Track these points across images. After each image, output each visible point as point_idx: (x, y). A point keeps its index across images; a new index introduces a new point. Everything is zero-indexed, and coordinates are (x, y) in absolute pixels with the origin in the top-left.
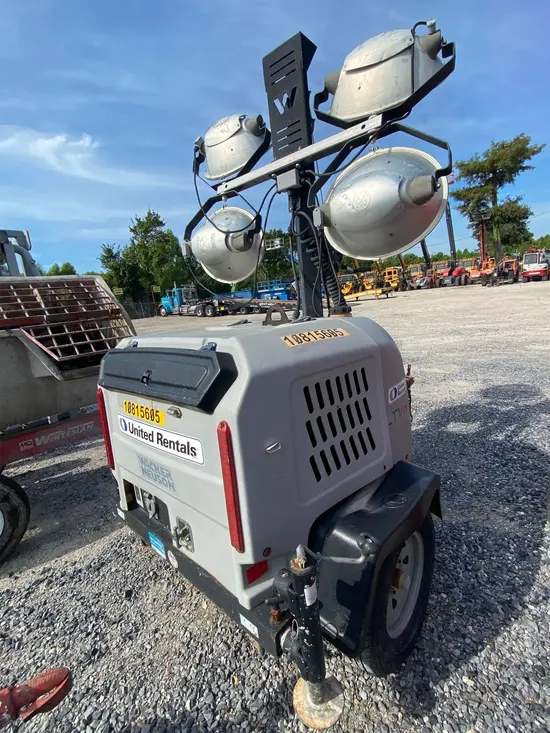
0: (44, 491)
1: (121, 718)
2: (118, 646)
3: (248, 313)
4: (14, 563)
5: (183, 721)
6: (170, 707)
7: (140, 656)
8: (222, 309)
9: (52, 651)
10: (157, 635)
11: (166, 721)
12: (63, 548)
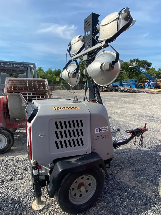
0: (23, 138)
1: (8, 195)
2: (16, 180)
3: (116, 92)
4: (8, 154)
5: (19, 201)
6: (18, 197)
7: (19, 184)
8: (106, 89)
9: (4, 176)
10: (26, 181)
11: (16, 200)
12: (19, 153)
